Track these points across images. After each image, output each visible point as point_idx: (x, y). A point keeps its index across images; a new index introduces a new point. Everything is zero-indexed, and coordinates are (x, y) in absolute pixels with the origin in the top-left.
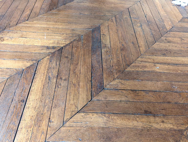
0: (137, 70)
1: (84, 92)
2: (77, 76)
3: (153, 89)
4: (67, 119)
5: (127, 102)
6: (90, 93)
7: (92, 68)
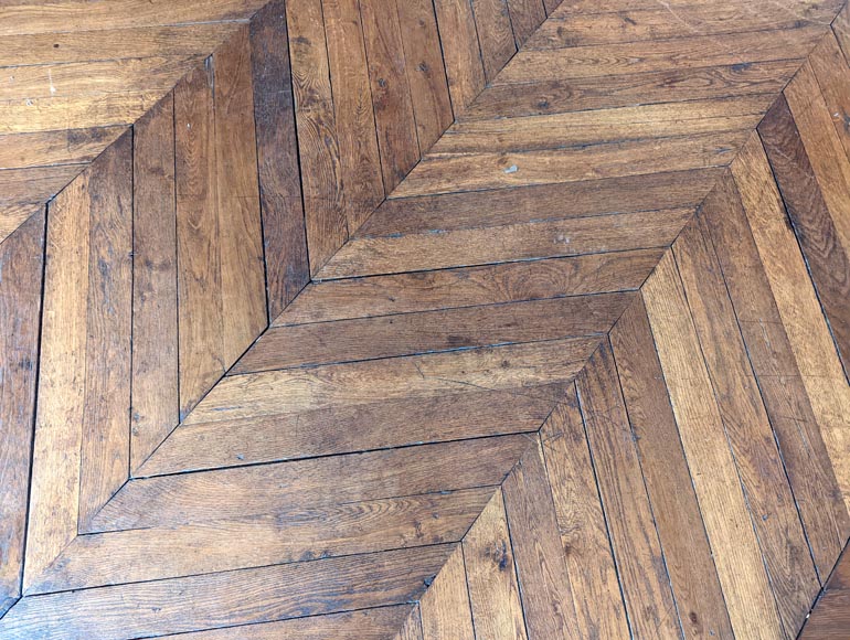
0: (433, 188)
1: (241, 304)
2: (205, 245)
3: (485, 256)
4: (191, 402)
5: (390, 317)
6: (260, 306)
7: (262, 203)
